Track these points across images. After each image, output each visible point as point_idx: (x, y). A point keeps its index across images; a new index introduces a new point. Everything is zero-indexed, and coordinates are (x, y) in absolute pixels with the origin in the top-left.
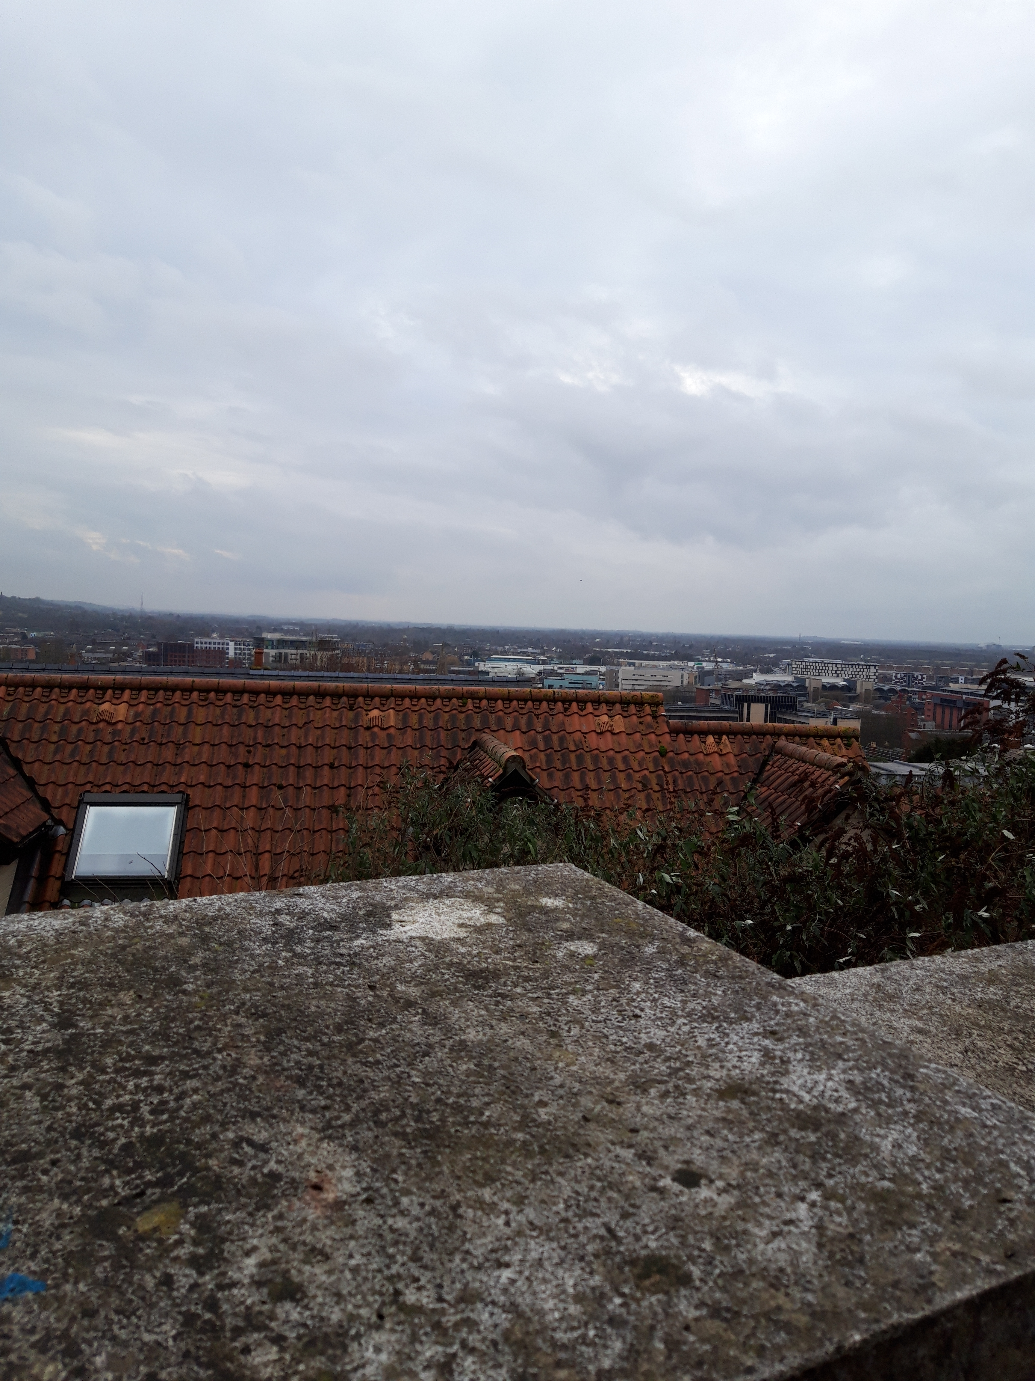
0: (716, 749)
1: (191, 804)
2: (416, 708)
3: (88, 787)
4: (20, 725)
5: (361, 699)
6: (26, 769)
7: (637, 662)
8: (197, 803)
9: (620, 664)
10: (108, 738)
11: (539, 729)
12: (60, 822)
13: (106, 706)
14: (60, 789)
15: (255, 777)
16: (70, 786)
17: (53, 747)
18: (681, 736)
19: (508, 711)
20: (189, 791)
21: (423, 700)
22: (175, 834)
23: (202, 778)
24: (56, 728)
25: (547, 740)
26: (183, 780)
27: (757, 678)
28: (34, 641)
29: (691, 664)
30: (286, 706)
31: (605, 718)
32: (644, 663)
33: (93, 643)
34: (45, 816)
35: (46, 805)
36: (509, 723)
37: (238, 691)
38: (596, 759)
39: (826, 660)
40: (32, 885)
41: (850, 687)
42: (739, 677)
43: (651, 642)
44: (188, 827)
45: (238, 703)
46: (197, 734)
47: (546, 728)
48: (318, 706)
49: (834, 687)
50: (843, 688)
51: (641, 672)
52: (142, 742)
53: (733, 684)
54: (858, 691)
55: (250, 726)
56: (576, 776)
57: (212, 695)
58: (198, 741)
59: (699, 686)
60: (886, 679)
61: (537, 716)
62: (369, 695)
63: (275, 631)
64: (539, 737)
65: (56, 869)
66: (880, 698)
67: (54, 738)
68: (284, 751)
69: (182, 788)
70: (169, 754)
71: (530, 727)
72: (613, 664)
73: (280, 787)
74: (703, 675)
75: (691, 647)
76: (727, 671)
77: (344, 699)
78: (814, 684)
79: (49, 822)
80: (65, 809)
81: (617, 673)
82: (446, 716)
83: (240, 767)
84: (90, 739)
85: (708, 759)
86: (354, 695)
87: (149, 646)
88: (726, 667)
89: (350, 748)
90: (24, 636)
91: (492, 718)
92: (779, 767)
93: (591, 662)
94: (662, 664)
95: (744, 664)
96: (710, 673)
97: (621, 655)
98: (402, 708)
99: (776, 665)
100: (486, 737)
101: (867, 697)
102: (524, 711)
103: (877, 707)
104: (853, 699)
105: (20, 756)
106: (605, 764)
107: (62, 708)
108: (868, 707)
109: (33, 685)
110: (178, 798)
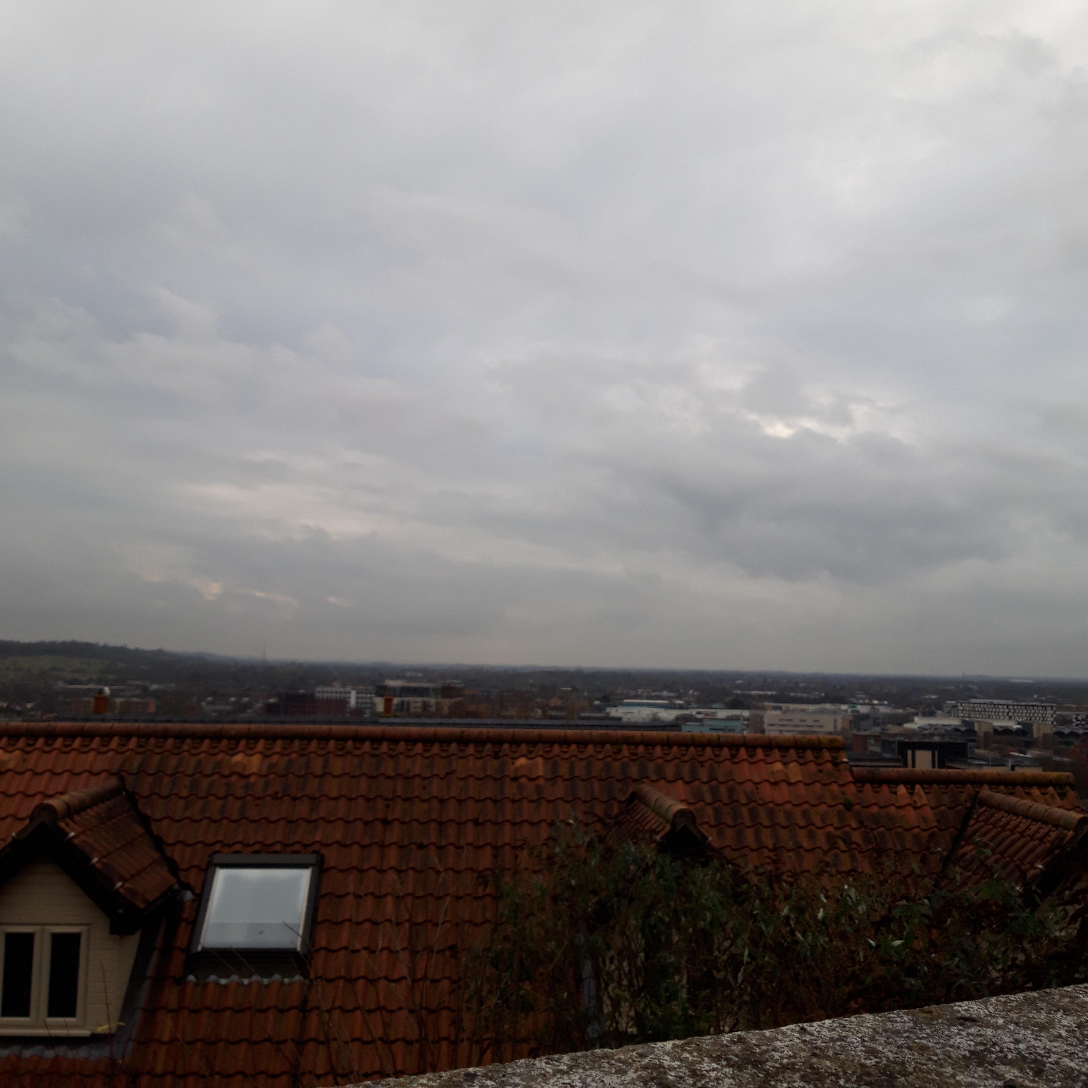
0: (909, 801)
1: (326, 866)
2: (566, 756)
3: (218, 847)
4: (150, 779)
5: (506, 746)
6: (155, 827)
7: (784, 706)
8: (332, 864)
9: (764, 708)
10: (240, 793)
11: (705, 779)
12: (187, 886)
13: (239, 758)
14: (189, 850)
15: (394, 834)
16: (199, 846)
17: (182, 803)
18: (868, 786)
19: (668, 758)
20: (324, 851)
21: (574, 747)
22: (309, 900)
23: (338, 836)
24: (187, 781)
25: (714, 791)
26: (318, 838)
27: (919, 722)
28: (155, 694)
29: (844, 707)
30: (427, 754)
31: (778, 766)
32: (792, 706)
33: (213, 694)
34: (173, 880)
35: (173, 867)
36: (670, 771)
37: (377, 740)
38: (771, 814)
39: (995, 701)
40: (155, 958)
41: (1025, 731)
42: (900, 720)
43: (797, 684)
44: (323, 891)
45: (377, 752)
46: (333, 788)
47: (713, 778)
48: (461, 754)
49: (1007, 731)
50: (1018, 732)
51: (788, 716)
52: (275, 797)
53: (893, 729)
54: (1035, 735)
55: (389, 777)
56: (749, 835)
57: (350, 744)
58: (334, 794)
59: (854, 732)
60: (1065, 721)
61: (702, 764)
62: (515, 741)
63: (397, 678)
64: (705, 788)
65: (181, 941)
66: (1061, 743)
67: (185, 793)
68: (425, 806)
69: (316, 847)
70: (303, 809)
71: (694, 777)
72: (757, 708)
73: (421, 846)
74: (858, 719)
75: (842, 688)
76: (886, 715)
77: (489, 746)
78: (985, 729)
79: (176, 887)
80: (193, 872)
81: (762, 717)
82: (600, 765)
83: (378, 824)
84: (222, 793)
85: (902, 812)
86: (498, 741)
87: (270, 697)
88: (883, 710)
89: (495, 802)
90: (145, 689)
91: (651, 766)
92: (986, 821)
93: (734, 705)
94: (811, 707)
95: (903, 707)
96: (865, 717)
97: (766, 698)
98: (550, 755)
99: (939, 707)
100: (646, 788)
101: (1046, 742)
102: (686, 758)
103: (1057, 753)
104: (1030, 745)
105: (149, 813)
106: (781, 819)
107: (193, 761)
108: (1046, 753)
109: (165, 735)
110: (312, 859)
